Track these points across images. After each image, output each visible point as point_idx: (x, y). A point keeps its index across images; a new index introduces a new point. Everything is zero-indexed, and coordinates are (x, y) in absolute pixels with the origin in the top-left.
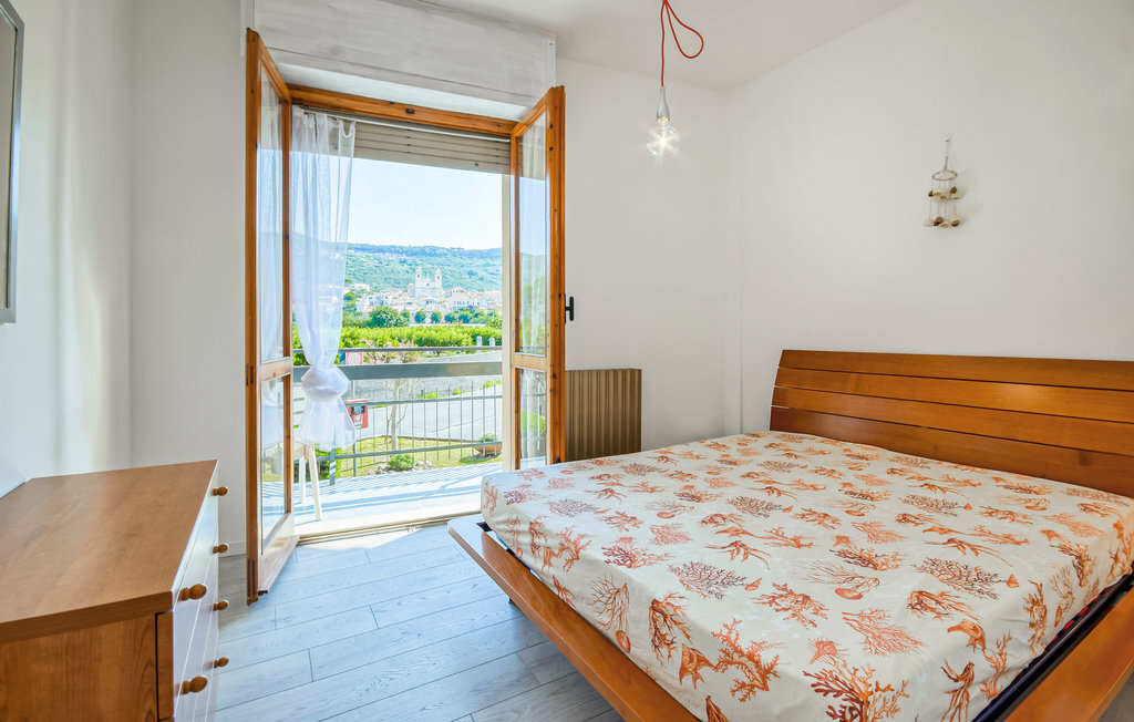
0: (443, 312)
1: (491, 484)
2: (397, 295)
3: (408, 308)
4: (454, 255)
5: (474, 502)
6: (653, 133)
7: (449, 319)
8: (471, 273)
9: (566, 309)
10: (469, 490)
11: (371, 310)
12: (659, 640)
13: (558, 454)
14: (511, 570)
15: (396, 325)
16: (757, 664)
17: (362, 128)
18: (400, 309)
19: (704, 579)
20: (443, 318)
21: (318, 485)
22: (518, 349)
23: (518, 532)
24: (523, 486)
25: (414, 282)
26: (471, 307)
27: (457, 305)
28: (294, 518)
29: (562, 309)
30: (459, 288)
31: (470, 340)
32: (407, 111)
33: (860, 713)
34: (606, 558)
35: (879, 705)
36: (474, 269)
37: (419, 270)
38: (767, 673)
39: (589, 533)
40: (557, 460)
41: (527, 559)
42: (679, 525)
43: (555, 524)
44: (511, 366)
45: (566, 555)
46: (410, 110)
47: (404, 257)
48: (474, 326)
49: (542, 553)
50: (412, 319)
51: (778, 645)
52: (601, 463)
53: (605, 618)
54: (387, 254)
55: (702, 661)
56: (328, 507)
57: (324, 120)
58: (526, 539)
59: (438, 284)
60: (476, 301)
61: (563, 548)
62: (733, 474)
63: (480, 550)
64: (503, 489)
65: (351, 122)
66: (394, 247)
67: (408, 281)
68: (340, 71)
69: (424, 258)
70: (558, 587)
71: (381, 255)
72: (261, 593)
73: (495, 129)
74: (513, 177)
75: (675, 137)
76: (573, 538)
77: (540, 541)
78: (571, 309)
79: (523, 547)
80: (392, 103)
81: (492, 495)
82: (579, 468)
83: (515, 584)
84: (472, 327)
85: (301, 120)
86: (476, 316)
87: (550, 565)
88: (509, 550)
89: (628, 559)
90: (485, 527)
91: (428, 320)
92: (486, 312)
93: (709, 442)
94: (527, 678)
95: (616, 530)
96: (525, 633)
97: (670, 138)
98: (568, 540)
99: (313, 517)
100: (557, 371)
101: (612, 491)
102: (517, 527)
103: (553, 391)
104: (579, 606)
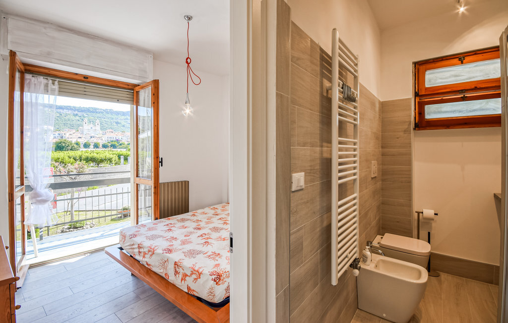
0: (101, 143)
1: (124, 232)
2: (71, 133)
3: (79, 140)
4: (107, 113)
5: (116, 239)
6: (184, 108)
7: (105, 146)
8: (117, 123)
9: (160, 162)
10: (115, 234)
11: (54, 141)
12: (176, 273)
13: (156, 216)
14: (131, 262)
15: (71, 150)
16: (198, 272)
17: (61, 83)
18: (74, 141)
19: (192, 254)
20: (101, 146)
21: (36, 241)
22: (137, 176)
23: (134, 248)
24: (137, 231)
25: (82, 126)
26: (117, 140)
27: (109, 139)
28: (27, 257)
29: (158, 162)
30: (111, 130)
31: (117, 158)
32: (84, 77)
33: (219, 278)
34: (163, 252)
35: (224, 276)
36: (119, 121)
37: (86, 120)
38: (200, 274)
39: (158, 245)
40: (156, 219)
41: (137, 257)
42: (190, 239)
43: (147, 243)
44: (134, 183)
45: (150, 253)
46: (86, 77)
47: (76, 112)
48: (119, 150)
49: (142, 254)
50: (82, 146)
51: (205, 267)
52: (169, 219)
53: (162, 271)
54: (65, 110)
55: (187, 275)
56: (41, 250)
57: (42, 80)
58: (137, 250)
59: (98, 128)
60: (120, 137)
61: (149, 251)
62: (215, 219)
63: (118, 257)
64: (128, 234)
65: (55, 80)
66: (70, 107)
67: (79, 125)
68: (51, 62)
69: (89, 114)
70: (148, 264)
71: (61, 111)
72: (18, 288)
73: (127, 87)
74: (135, 106)
75: (192, 109)
76: (152, 247)
77: (141, 250)
78: (161, 162)
79: (135, 254)
80: (77, 74)
81: (124, 236)
82: (160, 222)
83: (132, 267)
84: (118, 151)
85: (30, 79)
86: (121, 145)
87: (145, 257)
88: (131, 256)
89: (170, 251)
90: (121, 249)
91: (92, 146)
92: (126, 143)
93: (212, 207)
94: (137, 298)
95: (169, 243)
96: (137, 284)
97: (190, 110)
98: (151, 248)
99: (33, 256)
100: (156, 185)
101: (171, 230)
102: (133, 247)
103: (155, 193)
104: (154, 269)
